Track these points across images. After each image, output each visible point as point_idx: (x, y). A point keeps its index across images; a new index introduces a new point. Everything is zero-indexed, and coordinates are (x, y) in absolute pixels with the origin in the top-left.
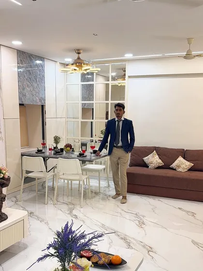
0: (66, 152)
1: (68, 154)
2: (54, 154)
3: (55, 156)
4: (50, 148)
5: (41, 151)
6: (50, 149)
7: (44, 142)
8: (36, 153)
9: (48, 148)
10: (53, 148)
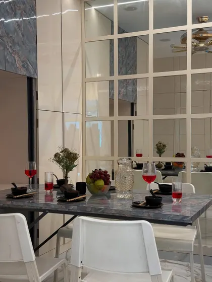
0: (95, 195)
1: (97, 200)
2: (60, 201)
3: (63, 207)
4: (49, 181)
5: (23, 190)
6: (48, 186)
7: (31, 166)
8: (10, 197)
9: (42, 182)
10: (55, 183)
